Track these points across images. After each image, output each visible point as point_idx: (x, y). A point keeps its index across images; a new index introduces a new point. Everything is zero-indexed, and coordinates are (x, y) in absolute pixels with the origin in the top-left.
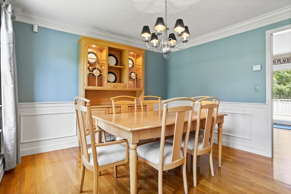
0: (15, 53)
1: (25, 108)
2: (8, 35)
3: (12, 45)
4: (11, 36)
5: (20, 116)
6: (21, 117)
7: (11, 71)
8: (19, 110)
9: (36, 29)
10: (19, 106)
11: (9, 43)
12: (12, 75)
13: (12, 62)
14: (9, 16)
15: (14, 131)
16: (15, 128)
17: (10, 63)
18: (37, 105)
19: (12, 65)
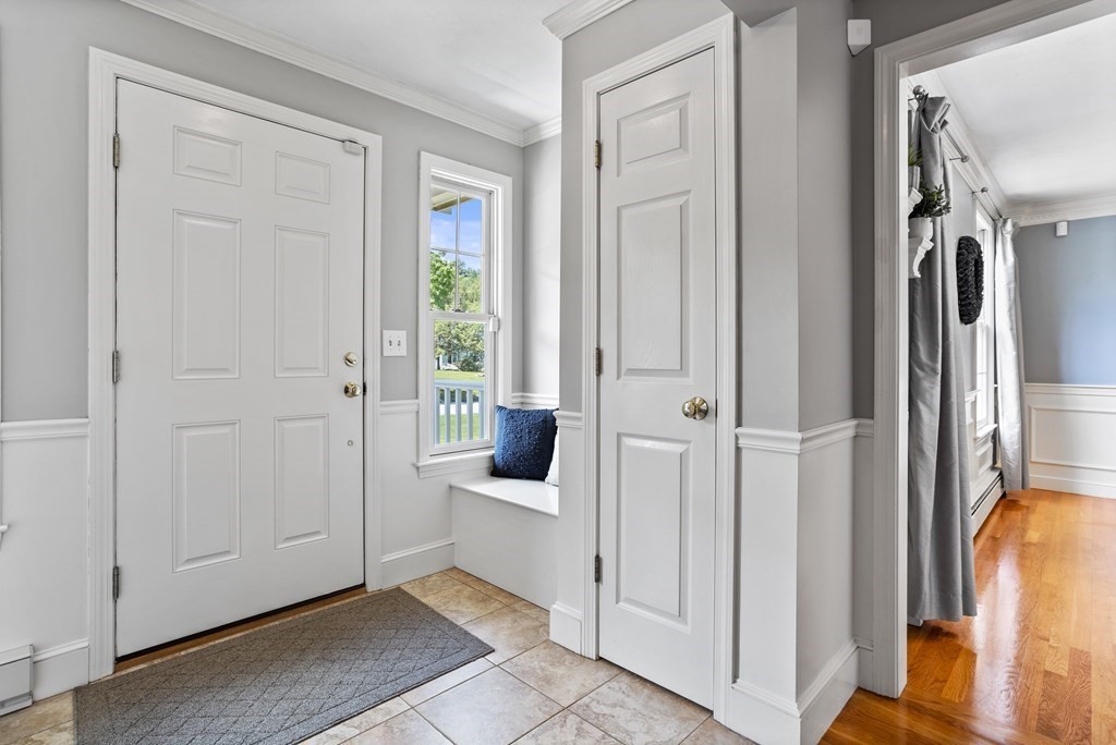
0: (1018, 299)
1: (1041, 393)
2: (1007, 270)
3: (1013, 286)
4: (1012, 271)
5: (1030, 408)
6: (1033, 411)
7: (1011, 329)
8: (1026, 396)
9: (1062, 230)
10: (1025, 390)
11: (1009, 284)
12: (1013, 335)
13: (1013, 313)
14: (1008, 237)
15: (1017, 429)
16: (1019, 425)
17: (1010, 315)
18: (1066, 388)
19: (1014, 318)
